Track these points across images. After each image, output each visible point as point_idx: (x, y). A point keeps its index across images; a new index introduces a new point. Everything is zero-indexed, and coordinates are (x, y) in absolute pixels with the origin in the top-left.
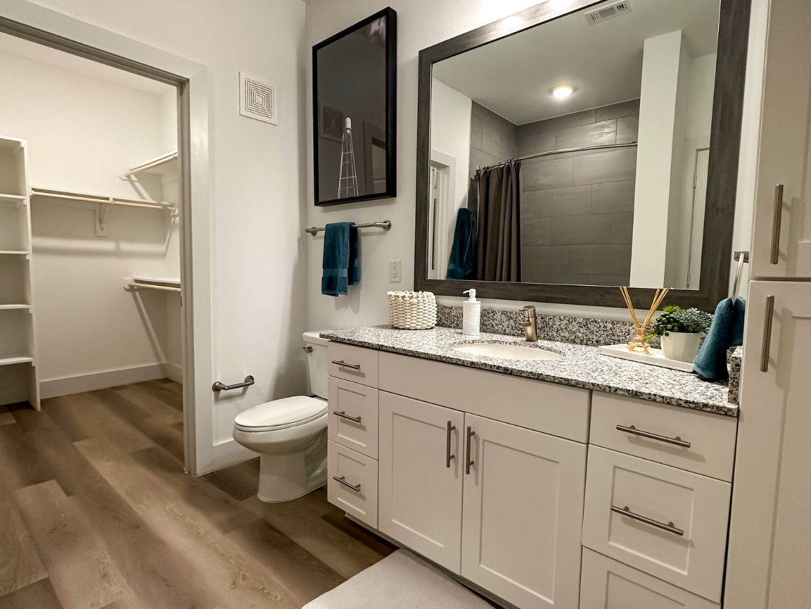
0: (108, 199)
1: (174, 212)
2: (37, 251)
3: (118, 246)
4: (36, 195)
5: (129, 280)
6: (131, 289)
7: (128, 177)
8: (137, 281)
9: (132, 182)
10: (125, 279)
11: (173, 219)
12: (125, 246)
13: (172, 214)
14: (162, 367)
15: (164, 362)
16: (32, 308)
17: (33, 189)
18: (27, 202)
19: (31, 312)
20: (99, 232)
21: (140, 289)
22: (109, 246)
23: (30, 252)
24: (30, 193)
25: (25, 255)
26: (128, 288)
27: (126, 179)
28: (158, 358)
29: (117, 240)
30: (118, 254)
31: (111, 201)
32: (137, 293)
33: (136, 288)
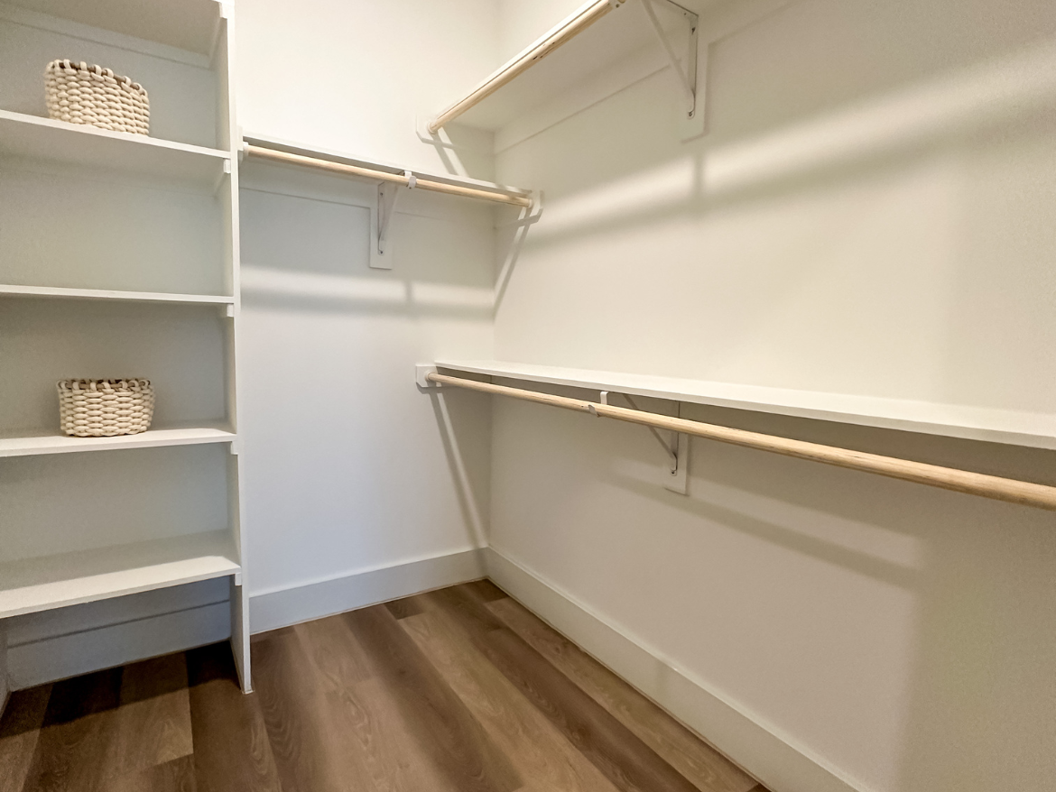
0: (402, 173)
1: (529, 209)
2: (253, 299)
3: (409, 292)
4: (252, 154)
5: (427, 367)
6: (431, 387)
7: (434, 133)
8: (443, 370)
9: (440, 147)
10: (418, 365)
11: (521, 229)
12: (425, 293)
13: (522, 217)
14: (479, 554)
15: (483, 545)
16: (239, 442)
17: (245, 139)
18: (232, 168)
19: (234, 451)
20: (376, 261)
21: (447, 387)
22: (390, 290)
23: (235, 299)
24: (237, 145)
25: (224, 306)
26: (425, 385)
27: (430, 138)
28: (473, 538)
29: (408, 279)
30: (408, 309)
31: (407, 177)
32: (440, 396)
33: (439, 385)
